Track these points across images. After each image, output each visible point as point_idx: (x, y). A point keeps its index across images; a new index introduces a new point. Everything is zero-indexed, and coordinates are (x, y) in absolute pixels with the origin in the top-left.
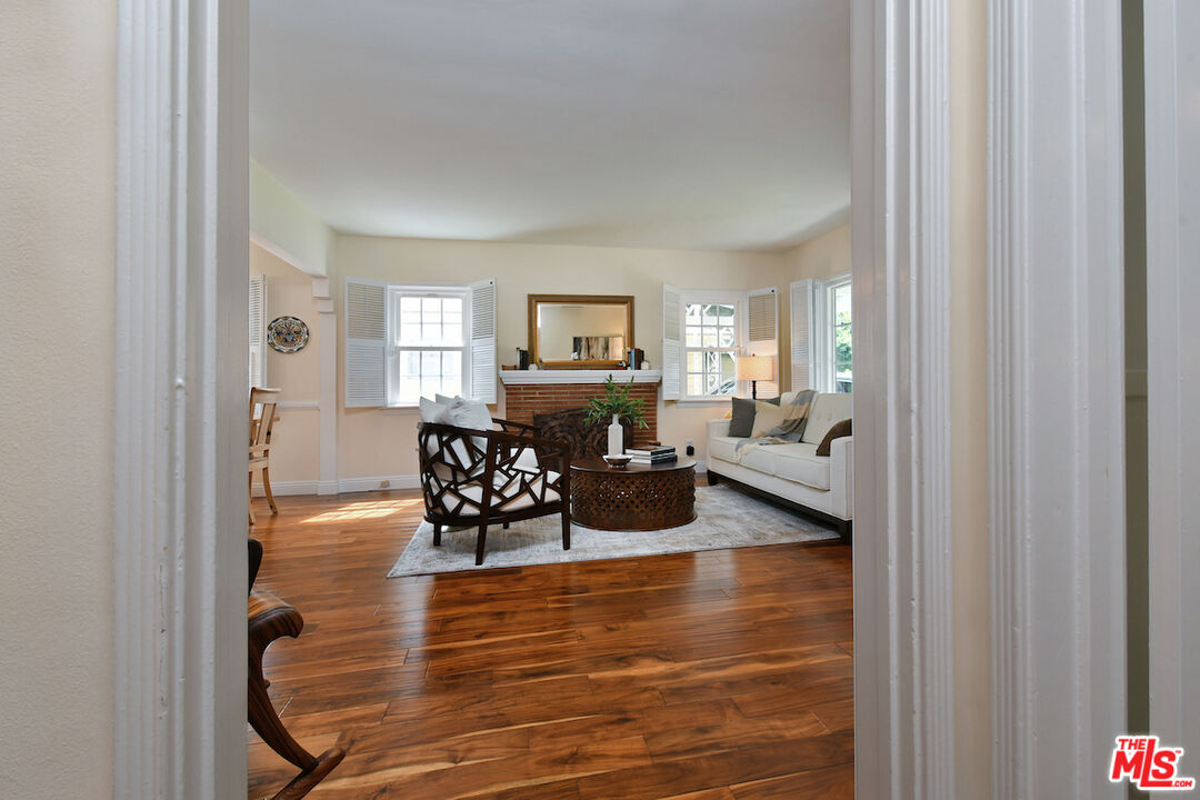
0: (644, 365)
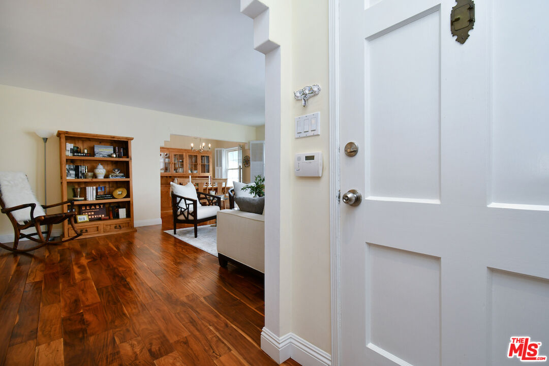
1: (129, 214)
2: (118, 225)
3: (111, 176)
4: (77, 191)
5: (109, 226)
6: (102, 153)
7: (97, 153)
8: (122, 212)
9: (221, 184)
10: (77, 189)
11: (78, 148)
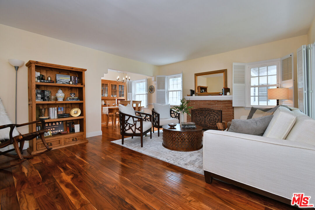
0: (228, 93)
1: (82, 129)
2: (74, 138)
3: (69, 99)
4: (42, 111)
5: (68, 139)
6: (62, 80)
7: (58, 81)
8: (77, 128)
9: (138, 104)
10: (42, 109)
11: (43, 76)
